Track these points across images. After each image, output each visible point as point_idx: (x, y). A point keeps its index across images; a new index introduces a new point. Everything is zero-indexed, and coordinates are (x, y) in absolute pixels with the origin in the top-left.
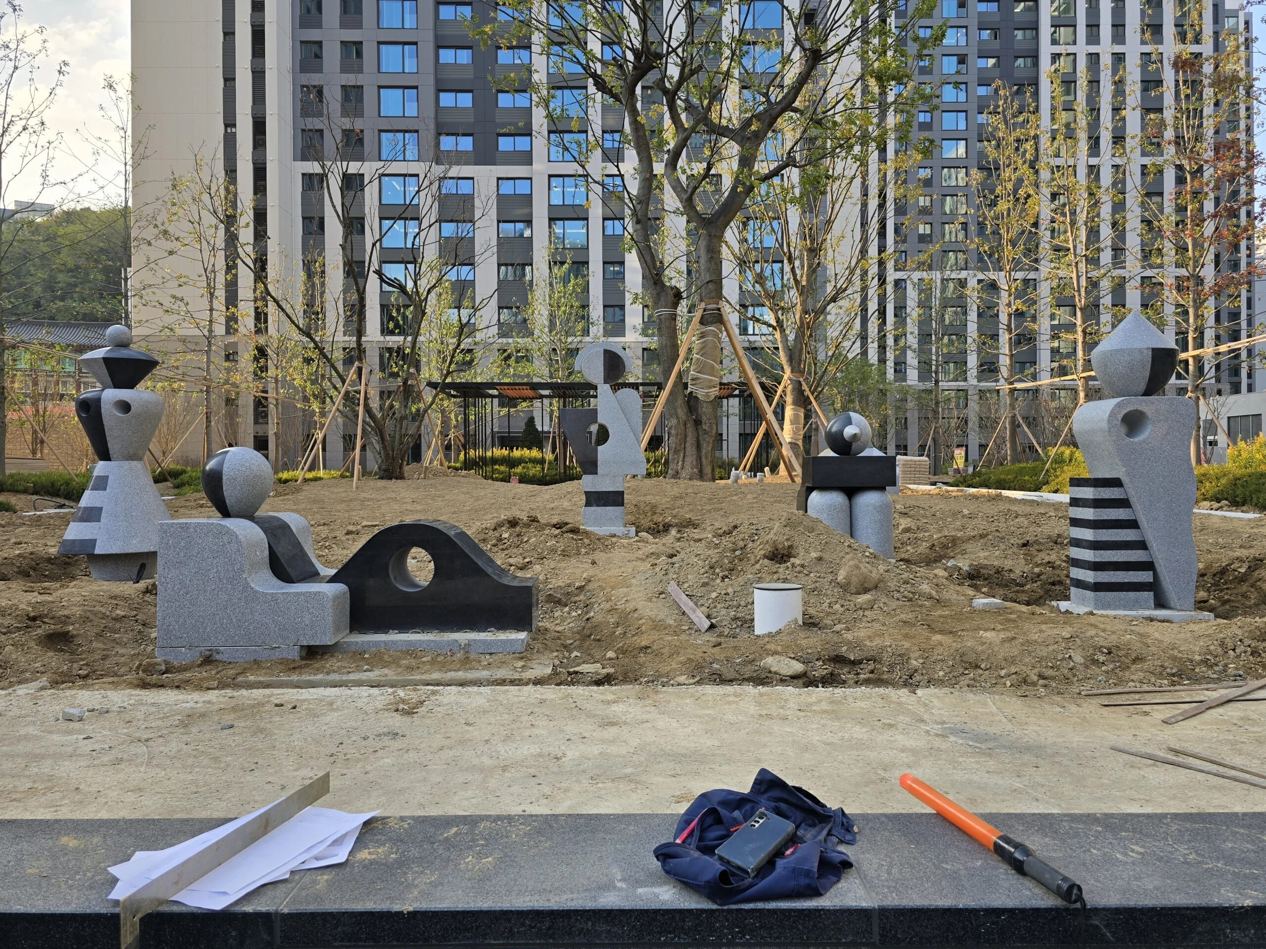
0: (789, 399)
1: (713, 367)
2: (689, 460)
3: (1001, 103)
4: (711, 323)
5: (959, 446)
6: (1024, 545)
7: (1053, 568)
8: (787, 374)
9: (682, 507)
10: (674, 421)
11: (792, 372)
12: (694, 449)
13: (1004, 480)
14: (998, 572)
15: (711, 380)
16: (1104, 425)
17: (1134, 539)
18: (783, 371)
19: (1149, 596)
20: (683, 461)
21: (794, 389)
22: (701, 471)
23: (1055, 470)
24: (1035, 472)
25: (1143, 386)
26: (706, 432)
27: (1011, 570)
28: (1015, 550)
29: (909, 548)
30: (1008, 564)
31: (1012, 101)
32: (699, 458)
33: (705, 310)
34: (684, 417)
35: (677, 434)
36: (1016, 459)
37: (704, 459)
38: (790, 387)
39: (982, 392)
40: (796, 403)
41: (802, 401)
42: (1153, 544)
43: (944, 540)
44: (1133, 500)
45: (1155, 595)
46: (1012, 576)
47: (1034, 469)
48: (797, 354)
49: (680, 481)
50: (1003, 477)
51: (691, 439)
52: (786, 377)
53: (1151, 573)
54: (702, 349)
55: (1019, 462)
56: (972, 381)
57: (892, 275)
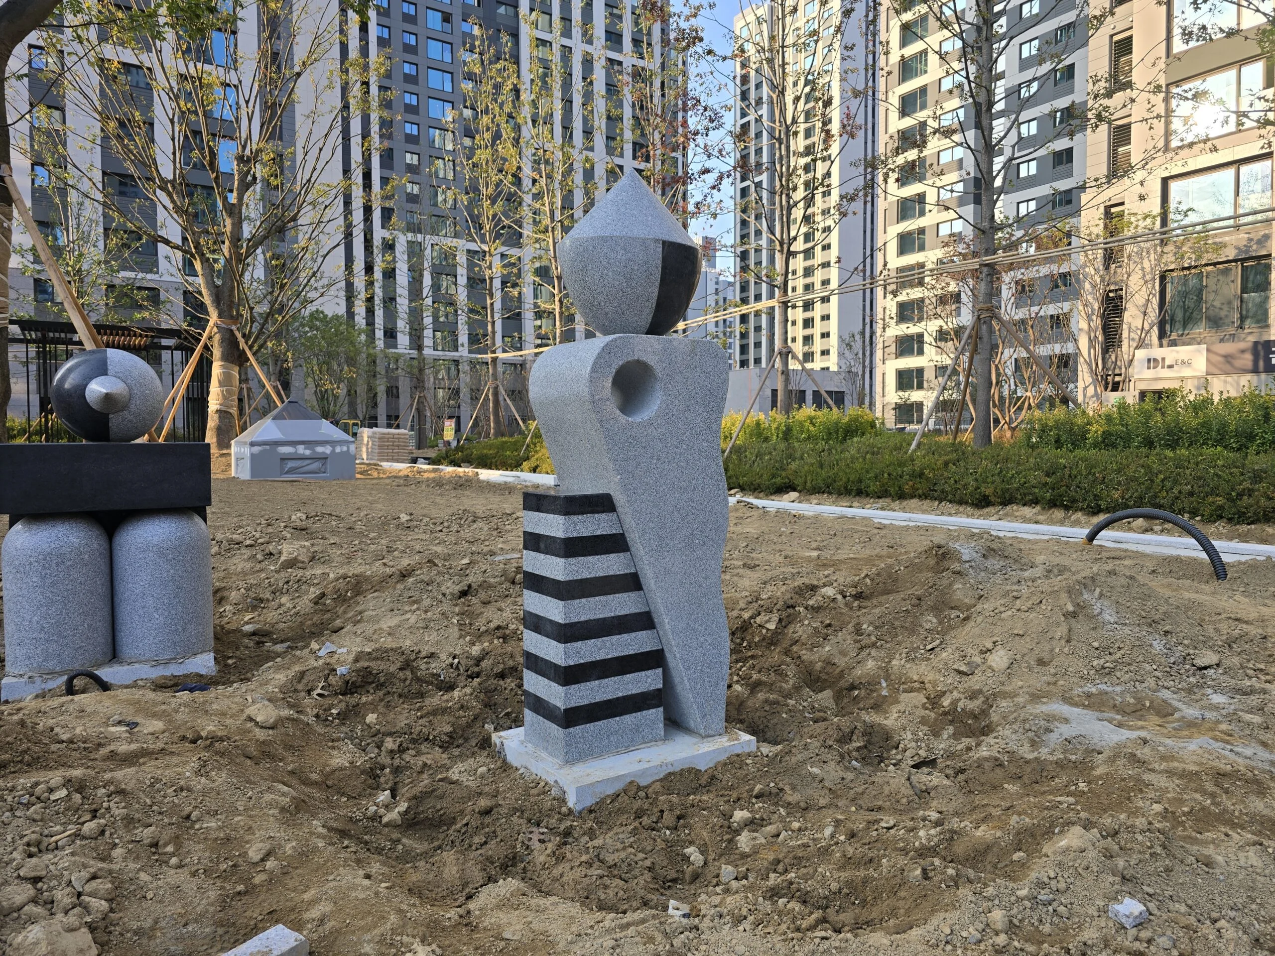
0: (217, 352)
3: (477, 43)
5: (450, 417)
6: (464, 594)
7: (505, 638)
8: (213, 317)
11: (220, 316)
13: (486, 455)
14: (407, 665)
16: (583, 388)
17: (634, 610)
18: (208, 314)
19: (656, 714)
21: (222, 340)
23: (535, 445)
24: (516, 447)
25: (646, 317)
27: (432, 655)
28: (446, 606)
29: (284, 600)
30: (429, 641)
31: (489, 47)
36: (499, 433)
38: (217, 338)
39: (473, 364)
40: (226, 358)
41: (234, 355)
42: (665, 620)
43: (341, 584)
44: (634, 538)
45: (666, 712)
46: (435, 667)
47: (515, 443)
48: (226, 294)
50: (485, 451)
52: (211, 323)
53: (659, 671)
55: (503, 435)
56: (464, 352)
57: (379, 234)
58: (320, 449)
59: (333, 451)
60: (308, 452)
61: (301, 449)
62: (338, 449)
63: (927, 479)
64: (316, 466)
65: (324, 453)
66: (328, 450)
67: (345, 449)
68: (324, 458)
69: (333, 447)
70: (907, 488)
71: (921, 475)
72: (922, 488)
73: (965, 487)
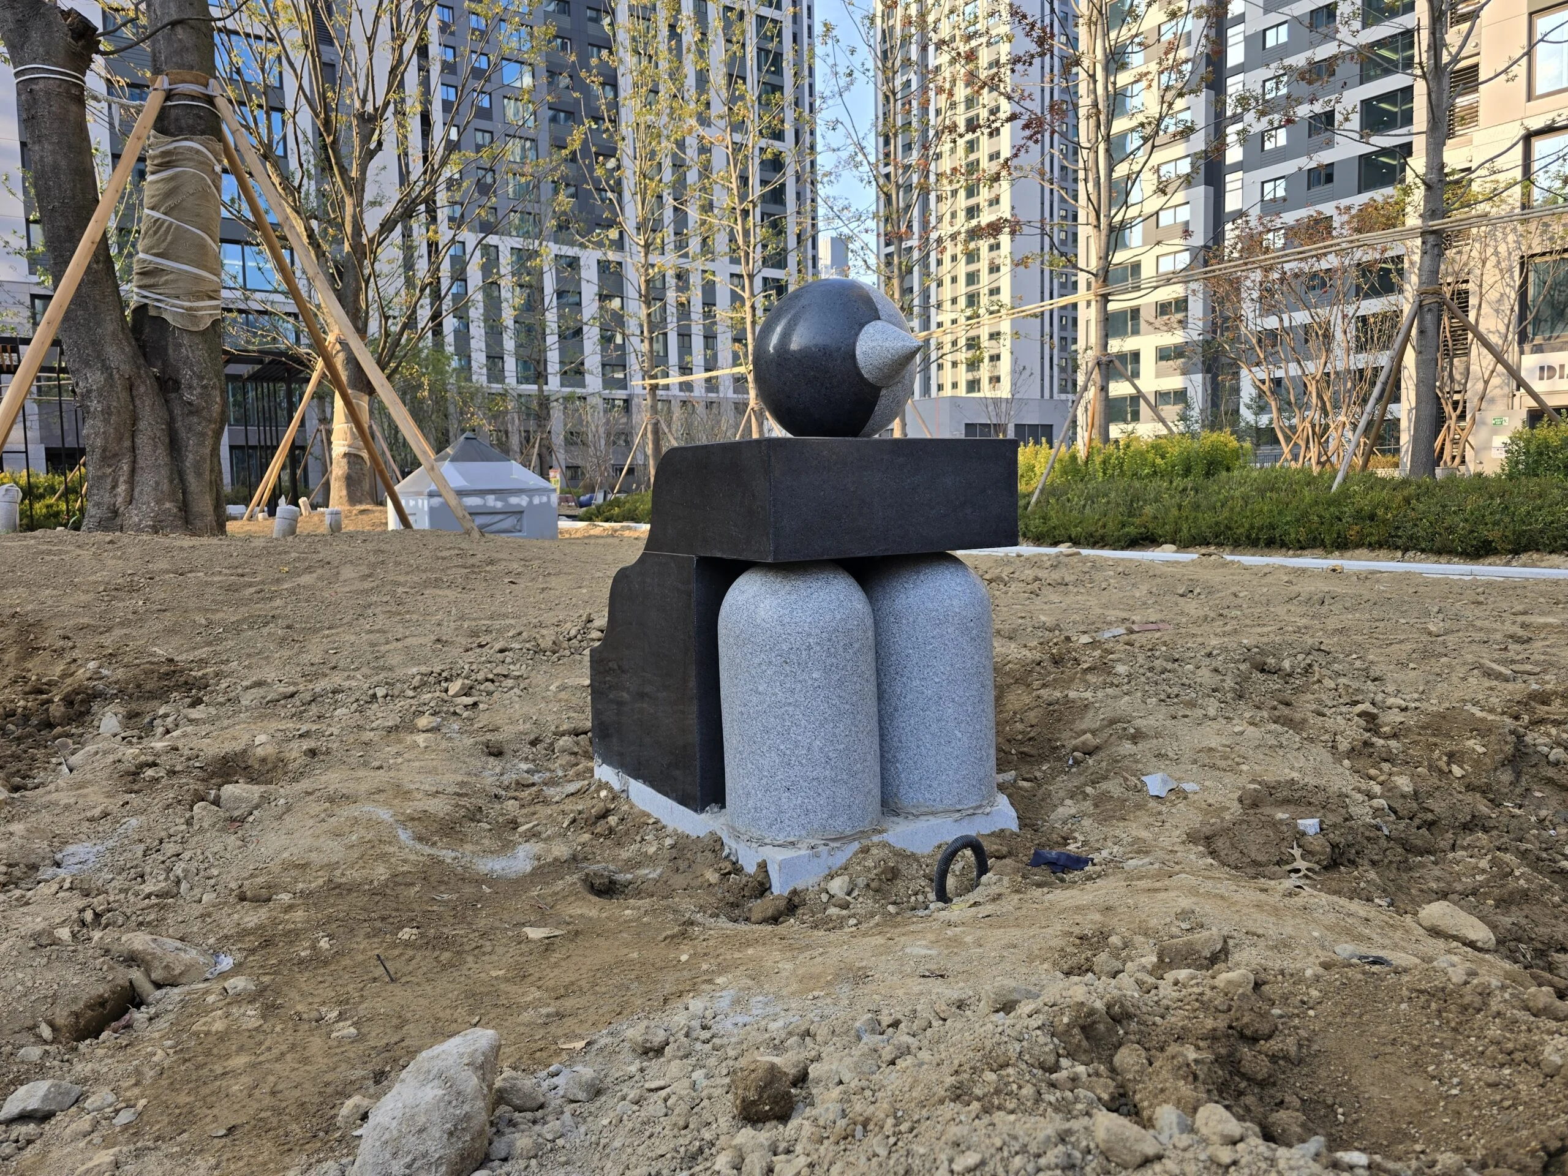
1: (202, 246)
2: (147, 481)
4: (192, 132)
9: (138, 618)
10: (94, 378)
12: (161, 451)
15: (198, 279)
20: (131, 483)
22: (185, 508)
26: (193, 410)
32: (178, 475)
33: (169, 96)
34: (127, 369)
35: (107, 412)
37: (191, 478)
49: (125, 539)
51: (150, 425)
54: (168, 195)
58: (514, 500)
59: (531, 502)
60: (499, 505)
61: (491, 501)
62: (536, 501)
63: (1385, 522)
64: (509, 522)
65: (519, 505)
66: (522, 501)
67: (545, 499)
68: (519, 513)
69: (531, 497)
70: (1352, 533)
71: (1372, 517)
72: (1376, 533)
73: (1450, 530)
